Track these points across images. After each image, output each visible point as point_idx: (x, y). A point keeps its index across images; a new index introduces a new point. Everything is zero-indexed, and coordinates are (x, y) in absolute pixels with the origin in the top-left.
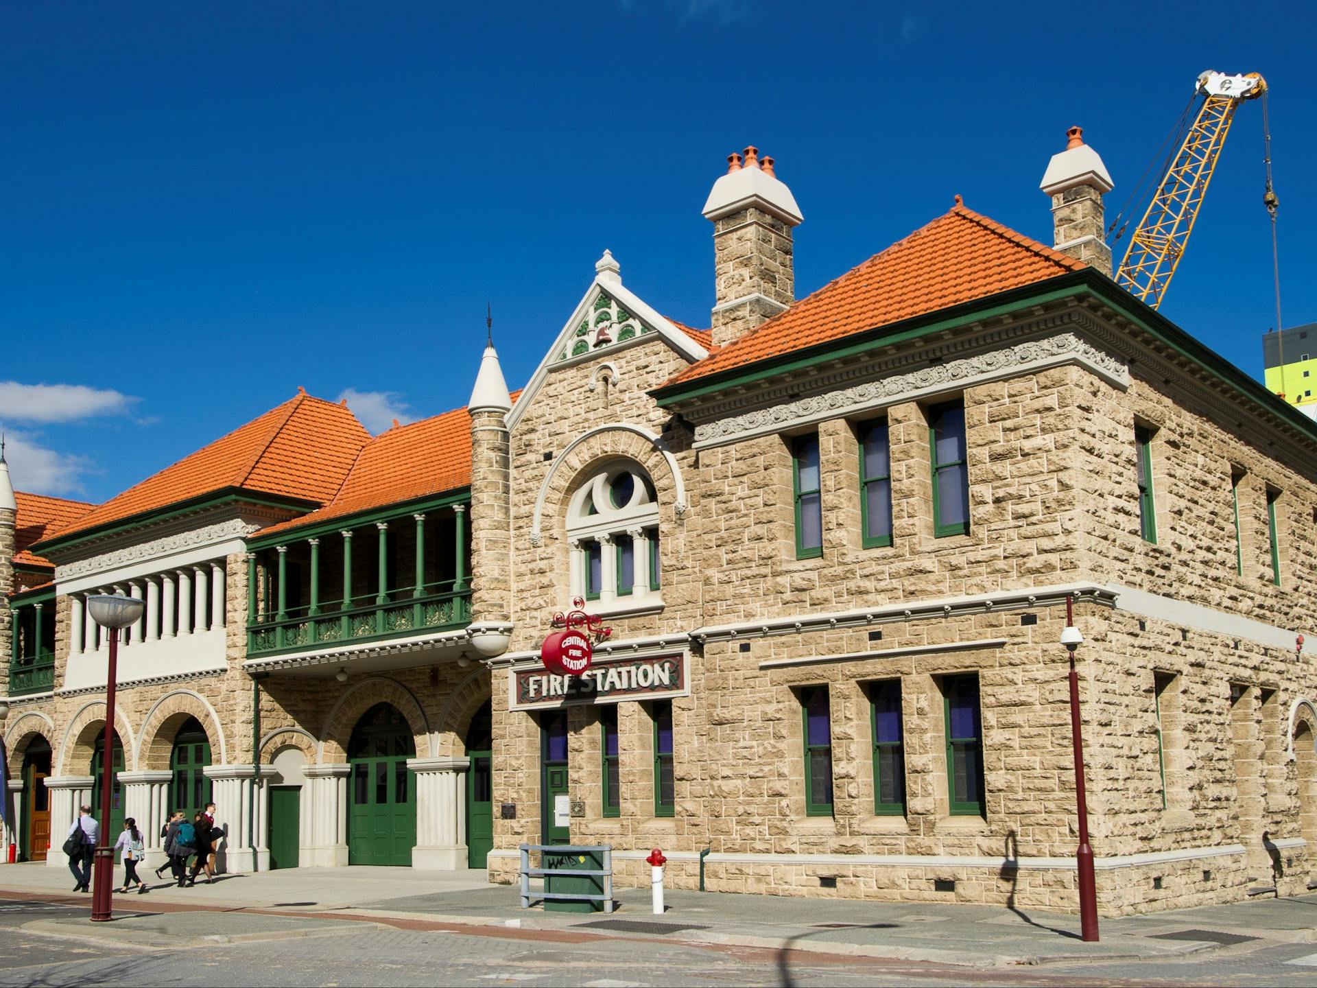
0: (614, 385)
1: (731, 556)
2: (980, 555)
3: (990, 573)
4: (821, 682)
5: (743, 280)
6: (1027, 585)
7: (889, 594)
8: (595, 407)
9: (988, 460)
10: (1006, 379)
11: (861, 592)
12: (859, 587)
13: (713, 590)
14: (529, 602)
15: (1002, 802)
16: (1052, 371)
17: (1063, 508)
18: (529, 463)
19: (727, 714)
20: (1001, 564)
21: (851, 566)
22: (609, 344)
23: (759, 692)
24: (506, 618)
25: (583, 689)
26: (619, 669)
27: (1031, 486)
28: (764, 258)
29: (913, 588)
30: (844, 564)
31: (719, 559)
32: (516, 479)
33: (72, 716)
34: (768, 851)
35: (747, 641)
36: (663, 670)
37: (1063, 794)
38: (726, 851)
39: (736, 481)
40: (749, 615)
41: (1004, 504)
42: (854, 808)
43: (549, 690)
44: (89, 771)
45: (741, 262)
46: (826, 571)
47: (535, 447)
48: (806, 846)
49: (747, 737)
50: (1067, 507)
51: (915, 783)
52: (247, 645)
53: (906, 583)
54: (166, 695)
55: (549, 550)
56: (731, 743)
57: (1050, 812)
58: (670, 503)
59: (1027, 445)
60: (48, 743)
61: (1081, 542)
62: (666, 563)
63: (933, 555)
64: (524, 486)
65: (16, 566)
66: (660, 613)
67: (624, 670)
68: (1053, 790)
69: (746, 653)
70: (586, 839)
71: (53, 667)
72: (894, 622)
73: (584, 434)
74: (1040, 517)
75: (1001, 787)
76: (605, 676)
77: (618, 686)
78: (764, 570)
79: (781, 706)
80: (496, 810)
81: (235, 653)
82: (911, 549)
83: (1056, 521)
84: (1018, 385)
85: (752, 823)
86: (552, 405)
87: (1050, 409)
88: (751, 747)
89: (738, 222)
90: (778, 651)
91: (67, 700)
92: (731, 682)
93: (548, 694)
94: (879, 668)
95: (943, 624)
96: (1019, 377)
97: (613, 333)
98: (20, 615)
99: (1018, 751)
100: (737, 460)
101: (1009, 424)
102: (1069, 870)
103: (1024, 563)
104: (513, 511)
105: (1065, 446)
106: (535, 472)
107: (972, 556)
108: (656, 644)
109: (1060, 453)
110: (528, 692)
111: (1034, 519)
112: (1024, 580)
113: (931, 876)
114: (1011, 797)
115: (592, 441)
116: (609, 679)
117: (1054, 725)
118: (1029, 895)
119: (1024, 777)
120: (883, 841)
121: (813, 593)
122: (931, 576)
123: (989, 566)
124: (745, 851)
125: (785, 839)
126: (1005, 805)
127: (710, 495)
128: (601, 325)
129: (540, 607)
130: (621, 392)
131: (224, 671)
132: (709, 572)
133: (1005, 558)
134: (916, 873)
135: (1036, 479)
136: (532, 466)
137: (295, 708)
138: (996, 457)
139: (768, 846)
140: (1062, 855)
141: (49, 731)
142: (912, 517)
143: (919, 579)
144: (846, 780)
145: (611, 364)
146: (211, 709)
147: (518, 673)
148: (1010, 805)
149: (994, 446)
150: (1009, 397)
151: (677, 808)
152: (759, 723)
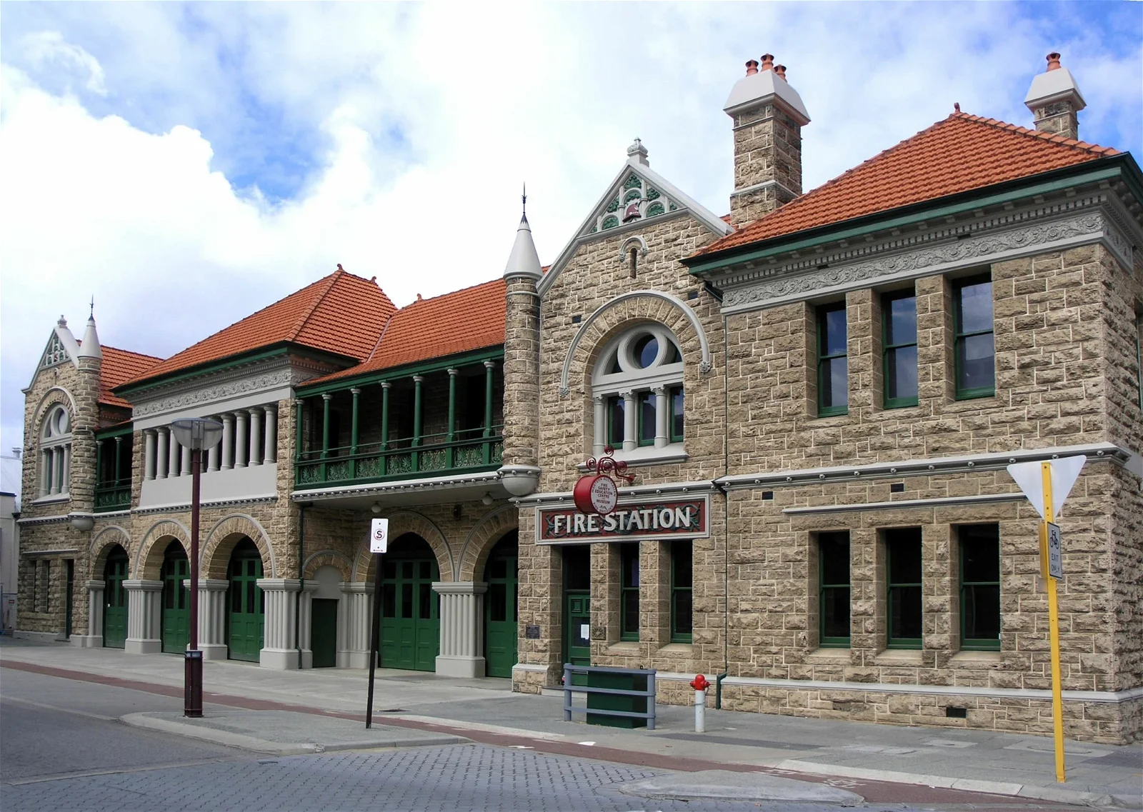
0: (644, 255)
1: (755, 412)
2: (1004, 416)
3: (1015, 433)
4: (842, 528)
5: (761, 169)
6: (1050, 445)
7: (912, 451)
8: (624, 276)
9: (1014, 329)
10: (1032, 255)
11: (885, 448)
12: (883, 443)
13: (738, 443)
14: (556, 449)
15: (1017, 640)
16: (1079, 249)
17: (1087, 375)
18: (559, 324)
19: (747, 554)
20: (1025, 425)
21: (876, 424)
22: (638, 220)
23: (780, 536)
24: (534, 463)
25: (606, 528)
26: (641, 512)
27: (1057, 354)
28: (780, 150)
29: (937, 445)
30: (870, 421)
31: (744, 414)
32: (545, 339)
33: (145, 532)
34: (783, 677)
35: (770, 490)
36: (685, 514)
37: (1076, 635)
38: (743, 675)
39: (764, 343)
40: (772, 467)
41: (1029, 370)
42: (870, 641)
43: (573, 527)
44: (159, 578)
45: (759, 153)
46: (849, 428)
47: (565, 311)
48: (820, 674)
49: (767, 576)
50: (1092, 374)
51: (931, 621)
52: (295, 478)
53: (931, 441)
54: (225, 517)
55: (576, 403)
56: (751, 581)
57: (1065, 650)
58: (695, 363)
59: (1054, 316)
60: (125, 552)
61: (1104, 406)
62: (690, 418)
63: (958, 415)
64: (553, 345)
65: (100, 405)
66: (685, 462)
67: (646, 512)
68: (1068, 631)
69: (769, 501)
70: (606, 659)
71: (130, 490)
72: (916, 476)
73: (612, 300)
74: (1065, 382)
75: (1016, 627)
76: (627, 517)
77: (640, 527)
78: (788, 426)
79: (801, 549)
80: (520, 629)
81: (283, 484)
82: (935, 409)
83: (1081, 386)
84: (1046, 261)
85: (769, 652)
86: (582, 273)
87: (1077, 284)
88: (773, 585)
89: (757, 117)
90: (800, 499)
91: (141, 518)
92: (753, 526)
93: (572, 531)
94: (900, 517)
95: (965, 479)
96: (1046, 253)
97: (643, 210)
98: (102, 446)
99: (1035, 595)
100: (764, 325)
101: (1036, 296)
102: (1080, 702)
103: (1048, 425)
104: (543, 367)
105: (1092, 318)
106: (564, 333)
107: (996, 417)
108: (679, 490)
109: (1085, 324)
110: (553, 529)
111: (1059, 384)
112: (1047, 440)
113: (944, 704)
114: (1025, 636)
115: (620, 307)
116: (631, 520)
117: (1071, 572)
118: (1039, 723)
119: (1039, 618)
120: (898, 671)
121: (837, 447)
122: (955, 435)
123: (1012, 426)
124: (761, 676)
125: (801, 667)
126: (1019, 643)
127: (737, 356)
128: (631, 202)
129: (567, 454)
130: (650, 262)
131: (275, 499)
132: (734, 426)
133: (1029, 419)
134: (927, 701)
135: (1061, 348)
136: (561, 327)
137: (334, 534)
138: (1022, 327)
139: (784, 673)
140: (1074, 689)
141: (126, 542)
142: (938, 380)
143: (943, 437)
144: (863, 617)
145: (640, 237)
146: (263, 531)
147: (544, 512)
148: (1025, 643)
149: (1021, 317)
150: (1036, 272)
151: (695, 636)
152: (780, 564)
